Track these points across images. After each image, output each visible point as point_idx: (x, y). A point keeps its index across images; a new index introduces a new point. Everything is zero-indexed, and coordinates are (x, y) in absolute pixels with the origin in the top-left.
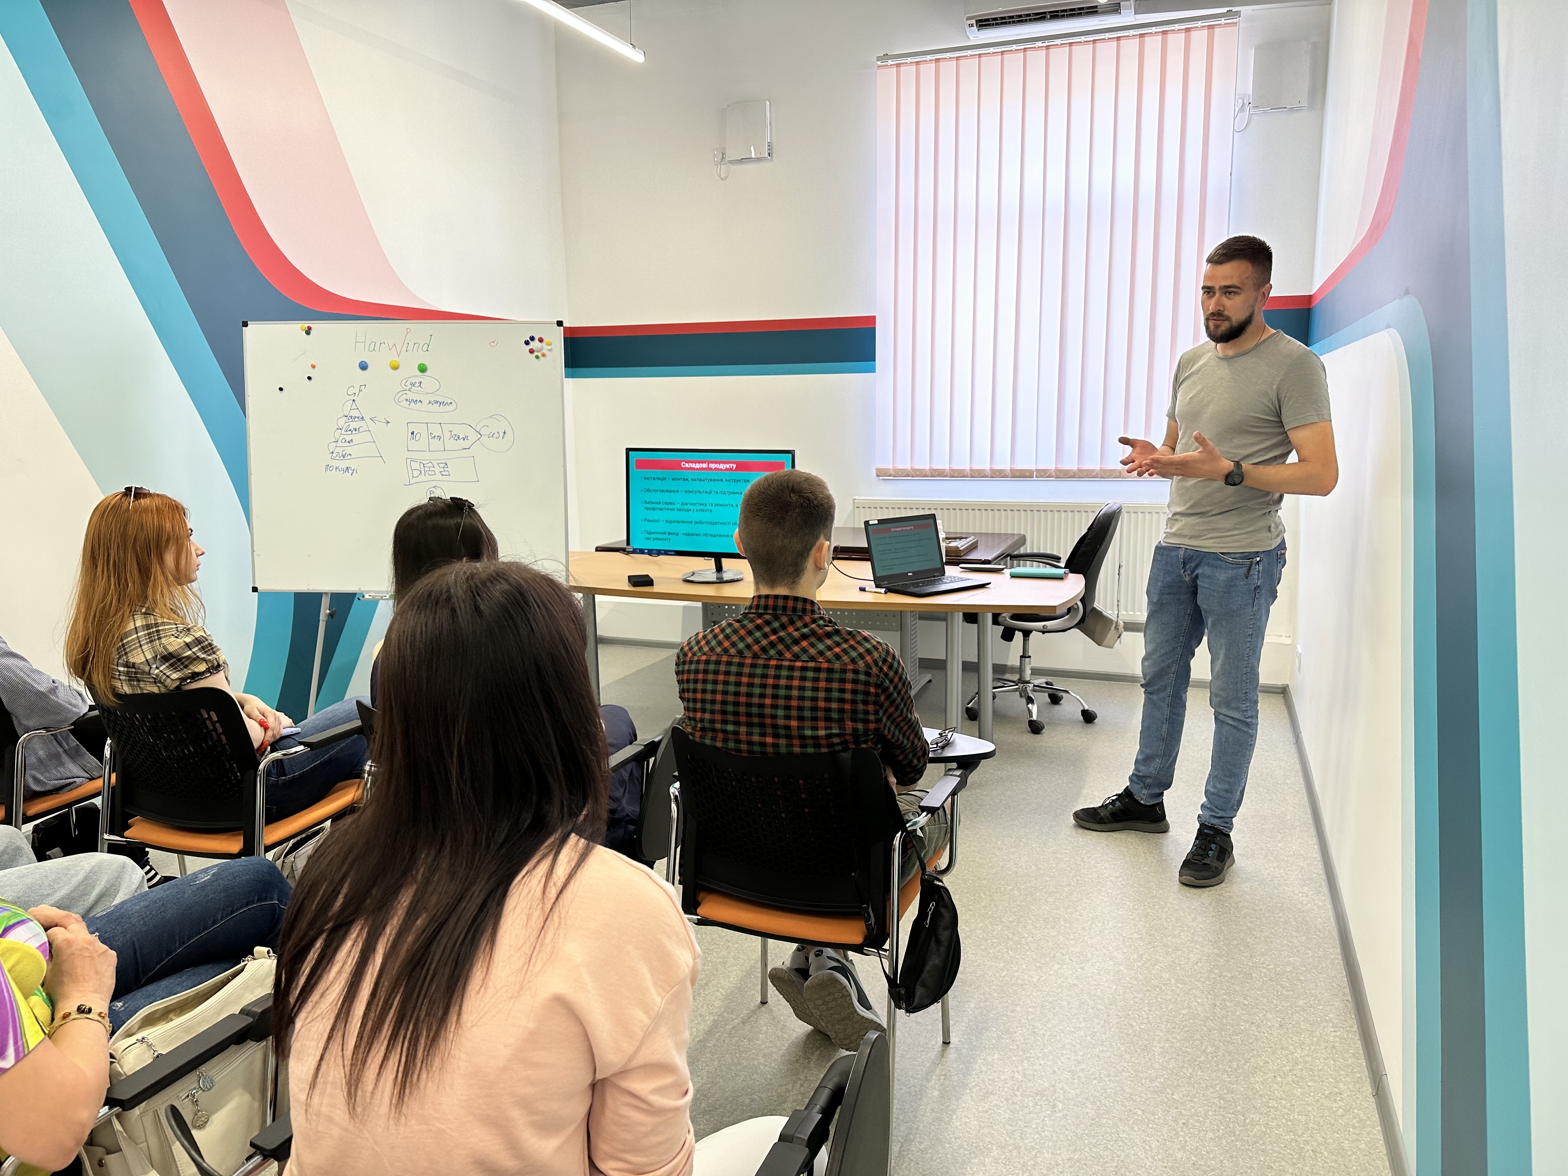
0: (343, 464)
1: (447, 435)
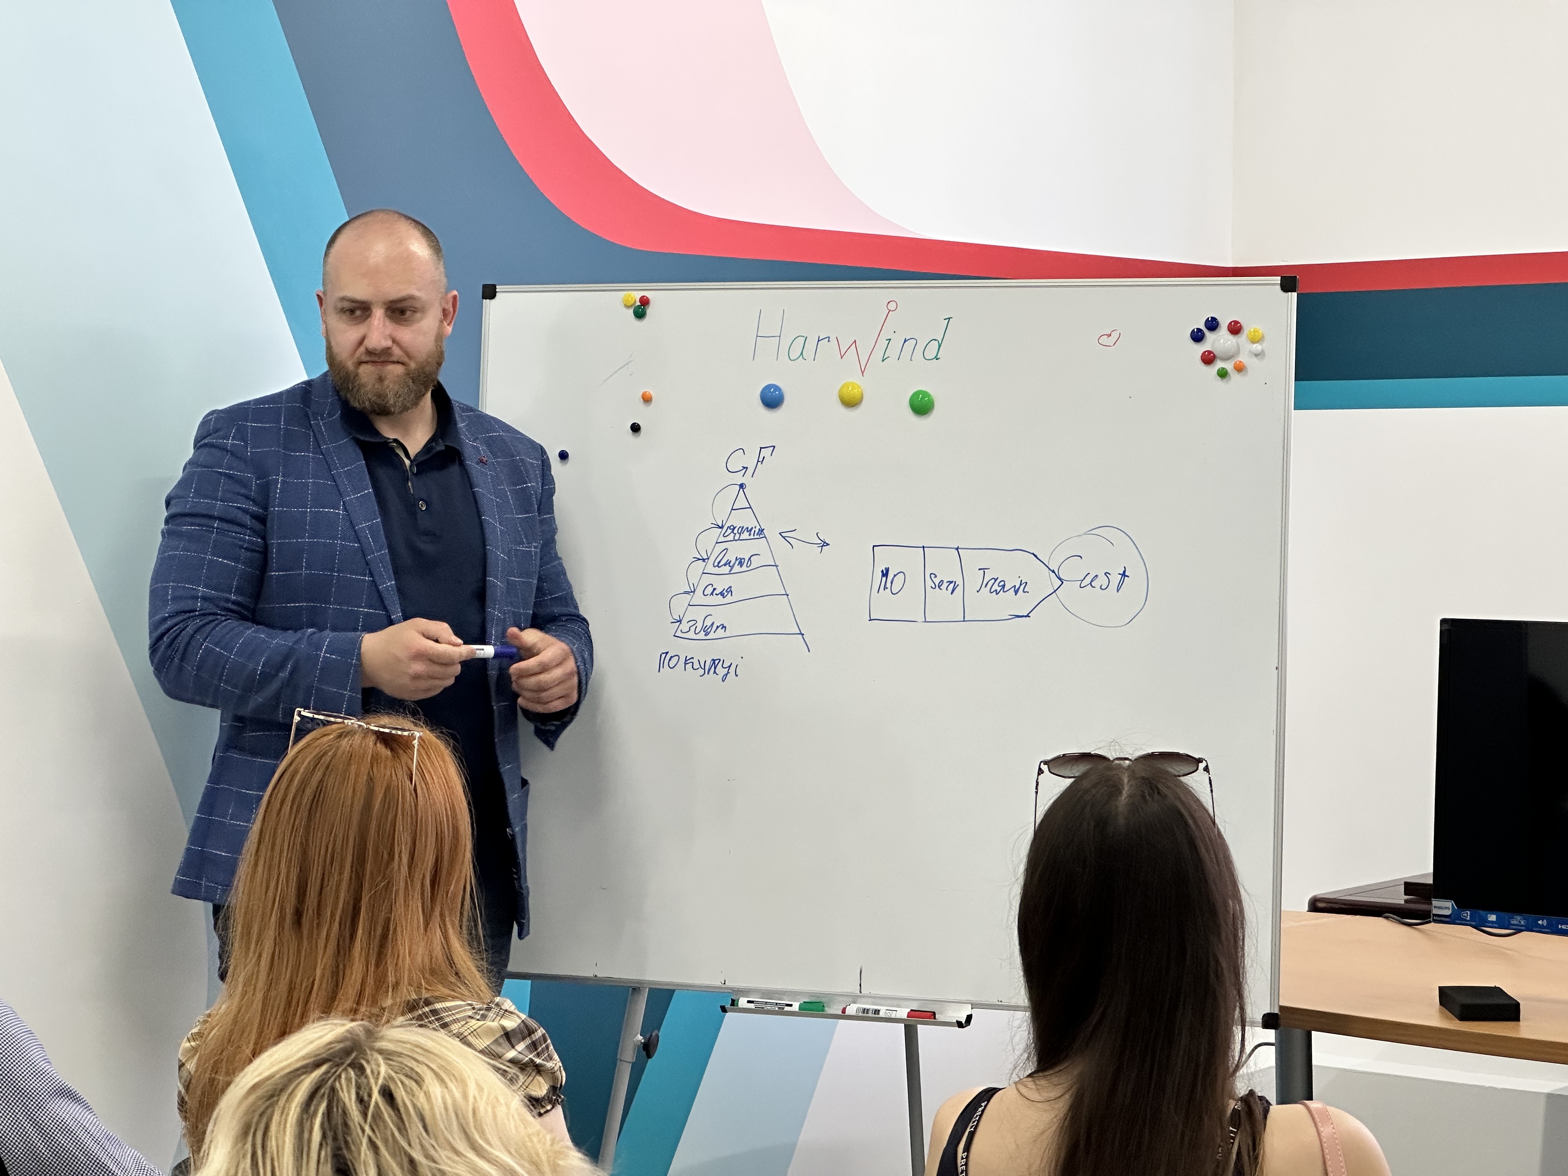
0: (704, 652)
1: (974, 579)
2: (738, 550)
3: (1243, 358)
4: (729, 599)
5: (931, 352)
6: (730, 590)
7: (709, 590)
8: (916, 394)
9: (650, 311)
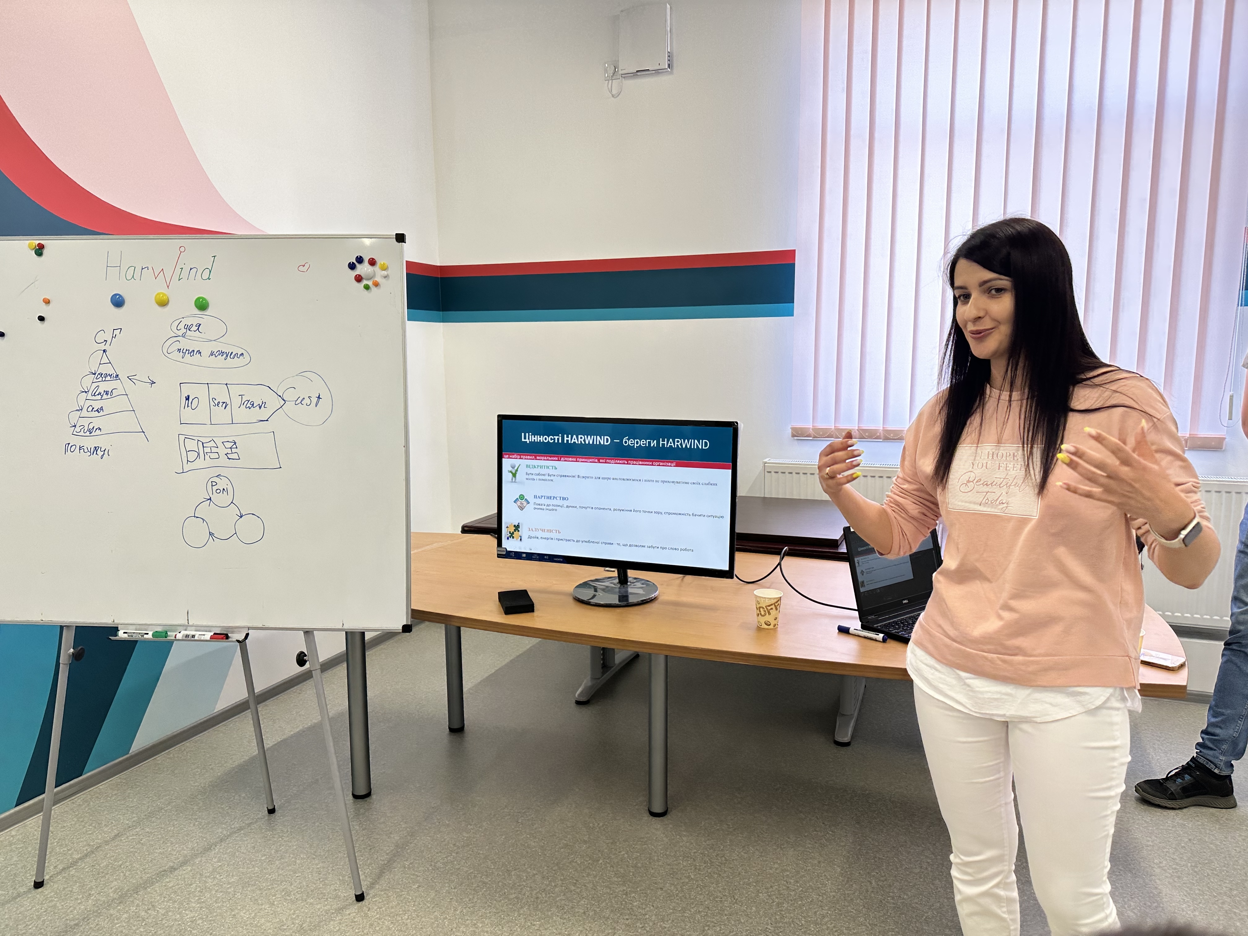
0: (90, 442)
1: (237, 401)
2: (104, 386)
3: (378, 279)
4: (101, 413)
5: (206, 274)
6: (102, 408)
7: (90, 409)
8: (198, 299)
9: (45, 251)
